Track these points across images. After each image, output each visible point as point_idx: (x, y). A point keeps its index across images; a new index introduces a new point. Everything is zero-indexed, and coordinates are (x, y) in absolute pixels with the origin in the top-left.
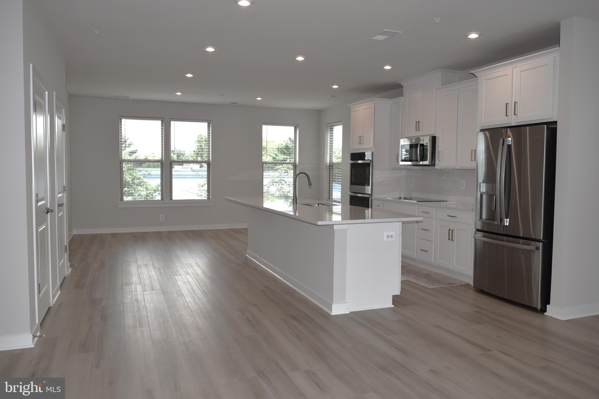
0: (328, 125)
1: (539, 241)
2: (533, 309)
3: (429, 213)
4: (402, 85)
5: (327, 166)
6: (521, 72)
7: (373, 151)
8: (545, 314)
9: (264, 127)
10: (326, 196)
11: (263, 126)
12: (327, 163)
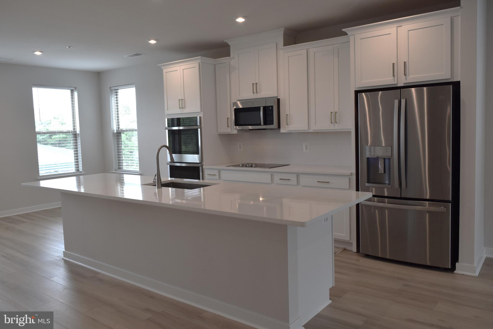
0: (112, 88)
1: (448, 202)
2: (446, 270)
3: (289, 179)
4: (228, 44)
5: (114, 133)
6: (408, 31)
7: (200, 116)
8: (455, 272)
9: (35, 90)
10: (115, 166)
11: (33, 88)
12: (114, 130)
